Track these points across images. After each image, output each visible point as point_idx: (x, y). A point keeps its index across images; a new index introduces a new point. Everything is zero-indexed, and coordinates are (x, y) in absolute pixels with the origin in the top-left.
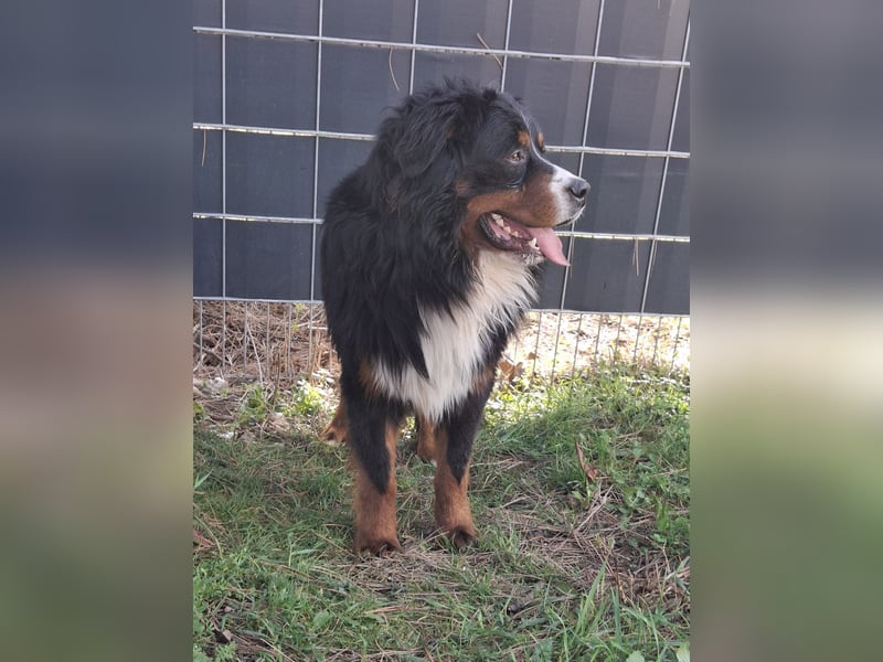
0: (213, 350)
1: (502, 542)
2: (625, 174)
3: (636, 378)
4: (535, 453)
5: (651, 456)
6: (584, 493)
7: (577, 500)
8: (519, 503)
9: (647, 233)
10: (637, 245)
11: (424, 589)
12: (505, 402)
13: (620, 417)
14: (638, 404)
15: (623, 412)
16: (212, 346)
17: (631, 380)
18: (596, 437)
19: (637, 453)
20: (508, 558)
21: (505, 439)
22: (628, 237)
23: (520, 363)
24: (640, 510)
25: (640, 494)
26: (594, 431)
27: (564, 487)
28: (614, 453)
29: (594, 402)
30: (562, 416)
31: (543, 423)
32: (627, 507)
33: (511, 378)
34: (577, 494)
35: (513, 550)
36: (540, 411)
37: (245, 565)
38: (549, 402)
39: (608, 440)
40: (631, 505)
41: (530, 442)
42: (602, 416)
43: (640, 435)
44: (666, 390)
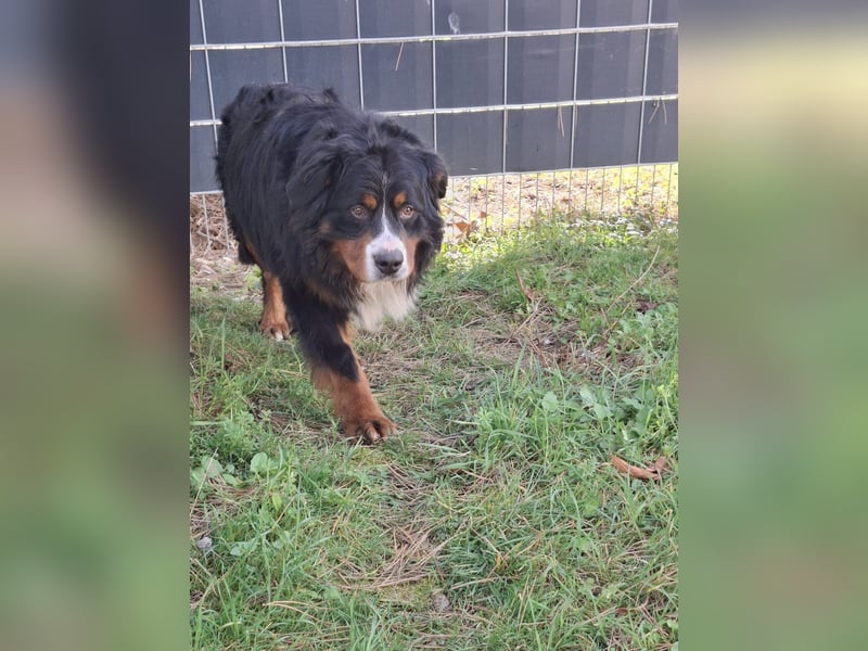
0: (217, 238)
1: (461, 347)
2: (544, 52)
3: (571, 223)
4: (488, 288)
5: (579, 280)
6: (524, 309)
7: (520, 316)
8: (476, 324)
9: (568, 99)
10: (560, 110)
11: (404, 382)
12: (463, 253)
13: (557, 253)
14: (572, 242)
15: (560, 250)
16: (216, 235)
17: (566, 225)
18: (535, 271)
19: (568, 278)
20: (465, 357)
21: (463, 280)
22: (554, 105)
23: (474, 222)
24: (569, 318)
25: (569, 306)
26: (535, 266)
27: (509, 309)
28: (548, 280)
29: (536, 245)
30: (510, 258)
31: (494, 266)
32: (559, 317)
33: (468, 235)
34: (520, 311)
35: (469, 351)
36: (492, 257)
37: (269, 374)
38: (499, 250)
39: (545, 271)
40: (562, 315)
41: (484, 280)
42: (543, 255)
43: (573, 265)
44: (595, 230)
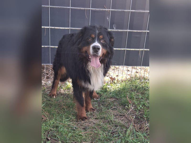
0: (48, 75)
1: (110, 117)
2: (137, 36)
3: (140, 80)
4: (118, 97)
5: (143, 98)
6: (128, 106)
8: (114, 109)
9: (142, 49)
10: (140, 51)
11: (93, 128)
12: (111, 86)
14: (141, 86)
15: (137, 88)
18: (131, 94)
19: (140, 97)
20: (111, 121)
21: (111, 94)
22: (138, 50)
23: (115, 78)
24: (141, 110)
25: (141, 106)
26: (131, 92)
27: (124, 105)
28: (135, 97)
29: (131, 86)
30: (124, 89)
31: (119, 91)
32: (138, 109)
33: (113, 81)
34: (127, 107)
35: (112, 119)
36: (119, 88)
37: (53, 123)
38: (121, 86)
39: (134, 94)
41: (117, 95)
42: (133, 89)
43: (141, 93)
44: (147, 83)
